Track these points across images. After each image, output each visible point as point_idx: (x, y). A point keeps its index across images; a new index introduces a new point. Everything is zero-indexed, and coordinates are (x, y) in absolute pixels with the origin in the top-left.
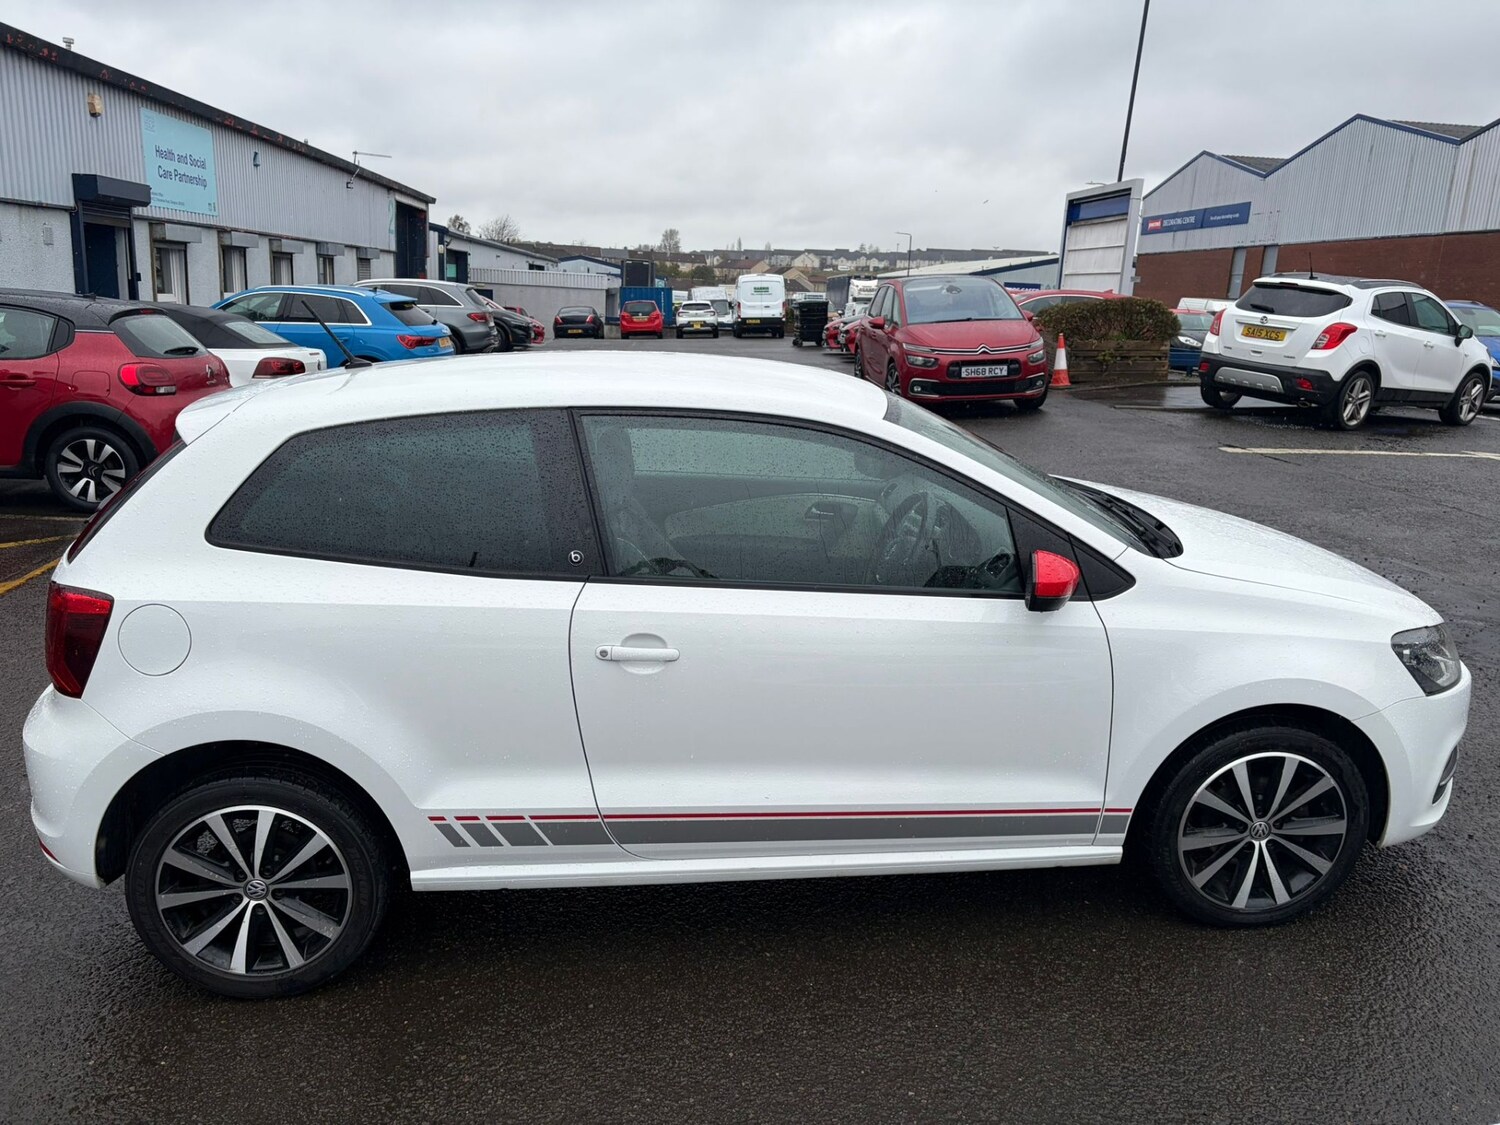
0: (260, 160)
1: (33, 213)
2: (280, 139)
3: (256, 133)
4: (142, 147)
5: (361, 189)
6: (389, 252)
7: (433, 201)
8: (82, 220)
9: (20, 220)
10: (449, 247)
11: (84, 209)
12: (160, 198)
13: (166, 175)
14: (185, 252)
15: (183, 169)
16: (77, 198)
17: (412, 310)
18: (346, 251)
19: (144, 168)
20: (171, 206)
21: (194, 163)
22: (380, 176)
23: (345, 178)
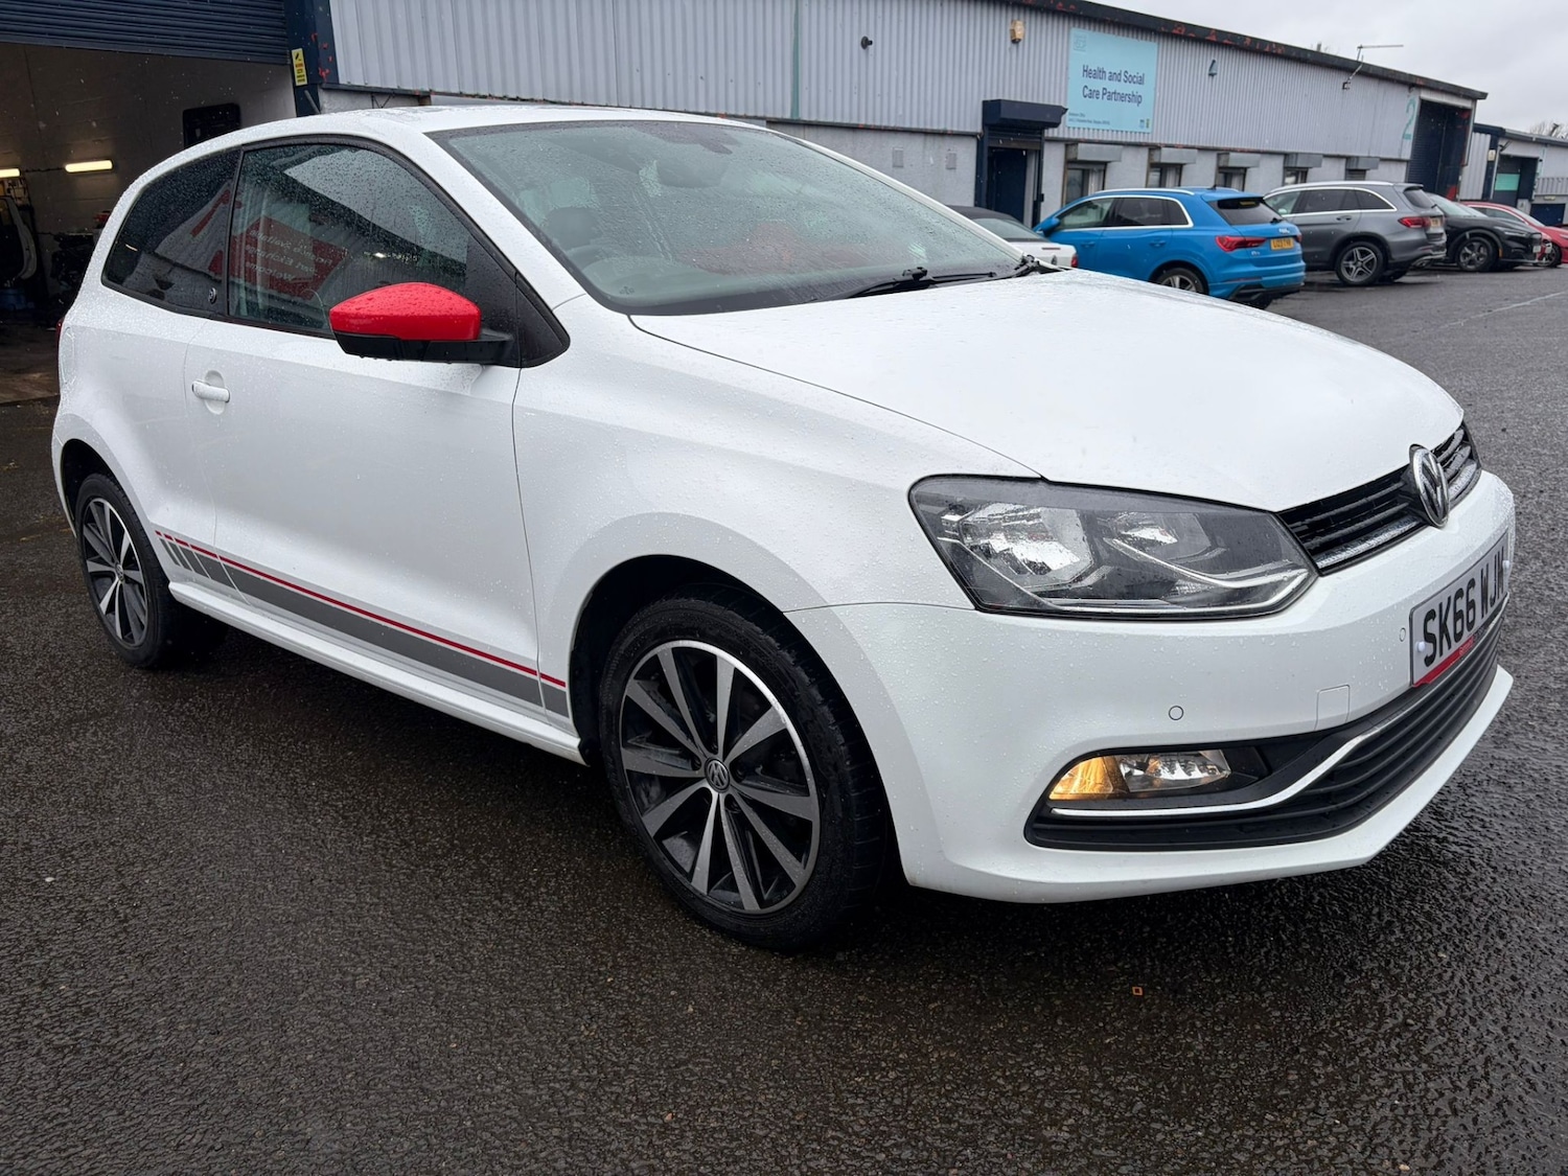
0: (1218, 68)
1: (938, 141)
2: (1248, 42)
3: (1214, 39)
4: (1067, 68)
5: (1361, 89)
6: (1399, 161)
7: (1484, 96)
8: (987, 144)
9: (924, 147)
10: (1505, 152)
11: (990, 134)
12: (1082, 118)
13: (1093, 94)
14: (1105, 171)
15: (1112, 86)
16: (984, 124)
17: (1257, 209)
18: (1326, 163)
19: (1066, 91)
20: (1091, 126)
21: (1130, 79)
22: (1395, 72)
23: (1341, 78)
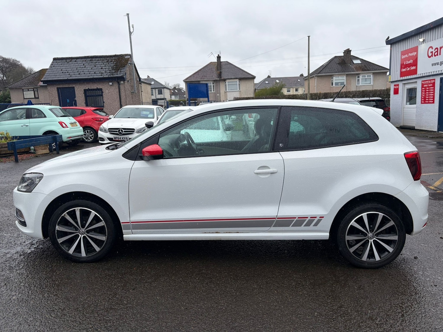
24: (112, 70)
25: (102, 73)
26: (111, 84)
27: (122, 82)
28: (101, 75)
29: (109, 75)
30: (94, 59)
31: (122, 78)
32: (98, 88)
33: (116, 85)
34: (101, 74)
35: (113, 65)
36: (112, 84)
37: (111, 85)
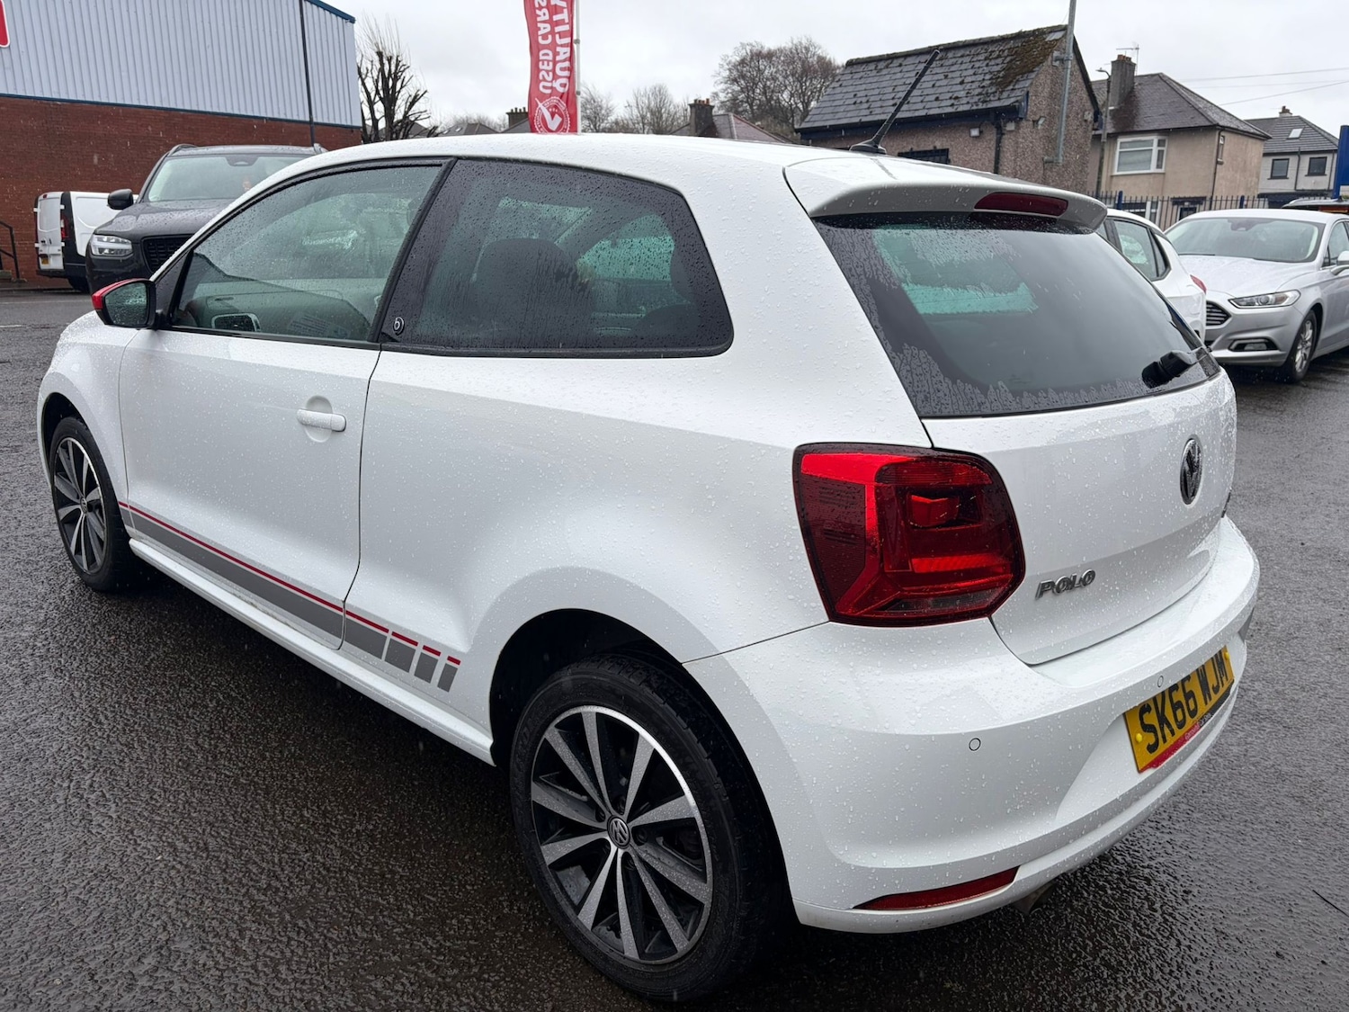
24: (991, 84)
25: (957, 98)
26: (975, 132)
27: (1011, 126)
28: (952, 105)
29: (976, 104)
30: (950, 55)
31: (1013, 113)
32: (938, 148)
33: (991, 135)
34: (952, 101)
35: (998, 68)
36: (981, 132)
37: (976, 137)
